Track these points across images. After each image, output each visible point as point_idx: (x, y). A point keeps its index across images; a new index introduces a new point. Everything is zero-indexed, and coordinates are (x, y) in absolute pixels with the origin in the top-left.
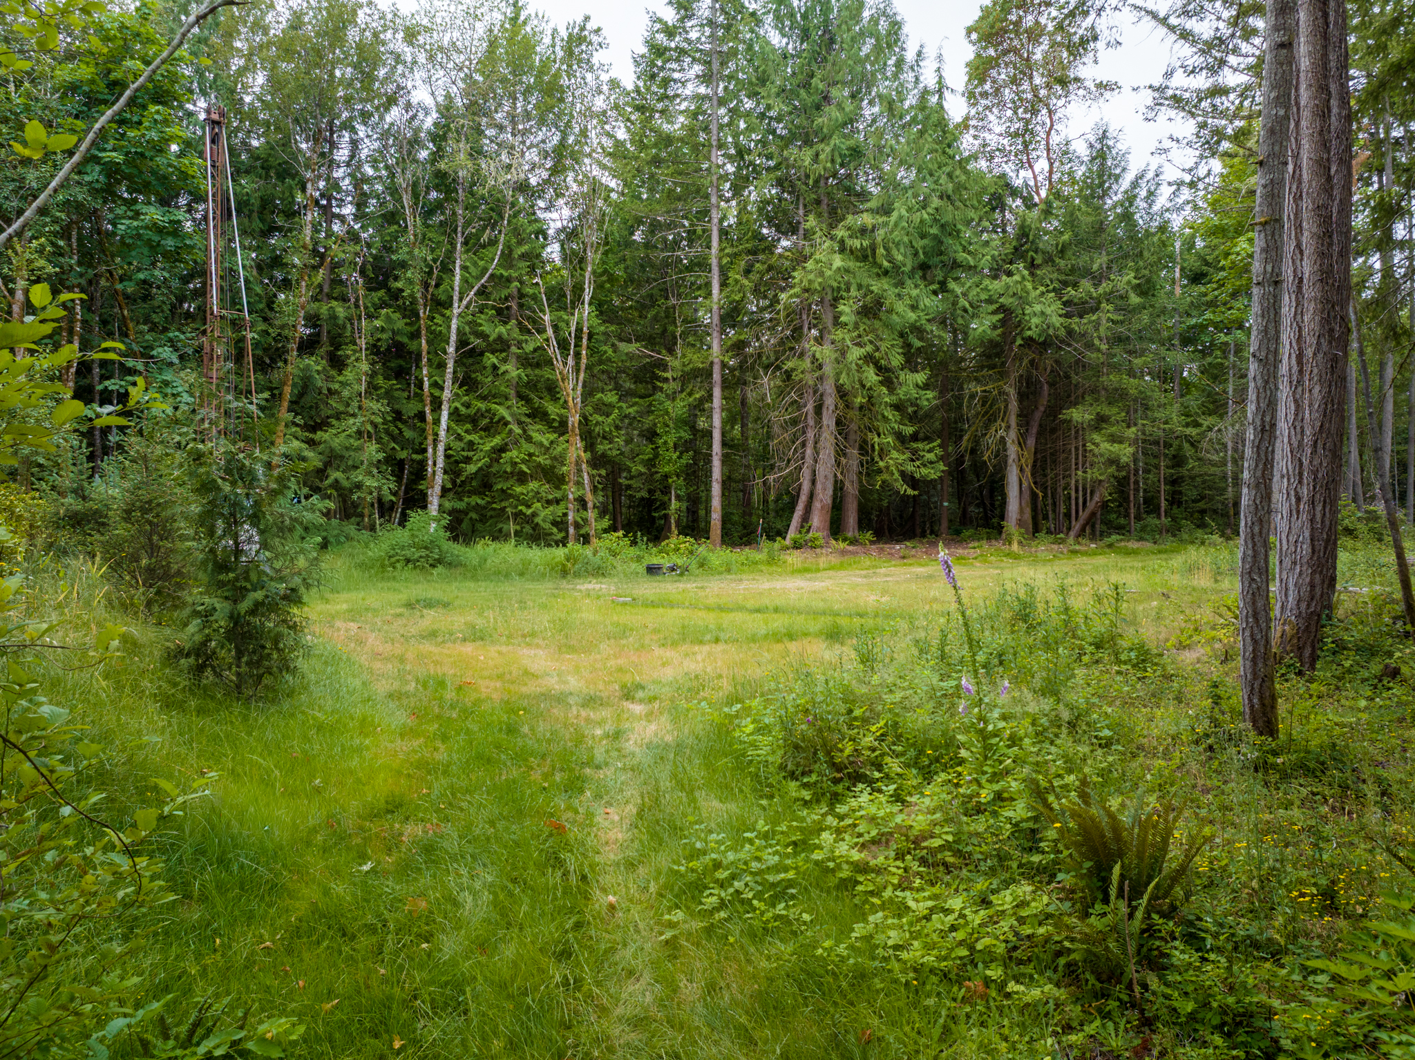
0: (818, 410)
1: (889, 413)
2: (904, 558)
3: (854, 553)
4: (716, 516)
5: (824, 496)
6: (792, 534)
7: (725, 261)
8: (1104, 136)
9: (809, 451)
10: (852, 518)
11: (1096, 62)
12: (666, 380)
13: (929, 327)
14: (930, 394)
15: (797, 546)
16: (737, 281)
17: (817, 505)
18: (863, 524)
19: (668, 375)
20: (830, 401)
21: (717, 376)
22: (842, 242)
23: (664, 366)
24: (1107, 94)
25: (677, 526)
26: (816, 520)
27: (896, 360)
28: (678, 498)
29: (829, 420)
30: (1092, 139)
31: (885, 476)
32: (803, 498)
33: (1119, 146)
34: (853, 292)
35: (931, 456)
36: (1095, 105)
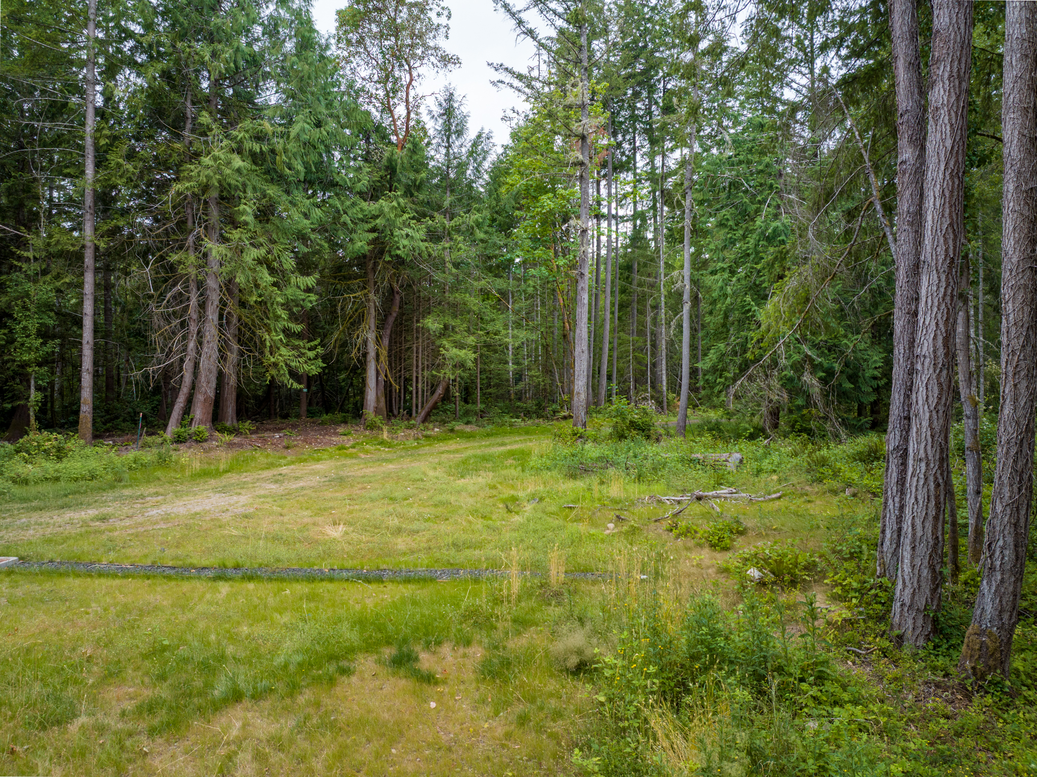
0: (202, 306)
1: (280, 312)
2: (287, 448)
3: (240, 445)
4: (86, 409)
5: (207, 388)
6: (173, 428)
7: (103, 142)
8: (450, 98)
9: (192, 345)
10: (230, 408)
11: (447, 37)
12: (27, 260)
13: (312, 236)
14: (313, 297)
15: (179, 440)
16: (119, 166)
17: (199, 398)
18: (242, 413)
19: (30, 254)
20: (214, 298)
21: (89, 260)
22: (240, 142)
23: (22, 243)
24: (450, 66)
25: (37, 418)
26: (199, 412)
27: (289, 263)
28: (39, 388)
29: (212, 314)
30: (441, 99)
31: (273, 372)
32: (185, 390)
33: (462, 108)
34: (250, 194)
35: (311, 354)
36: (441, 72)
